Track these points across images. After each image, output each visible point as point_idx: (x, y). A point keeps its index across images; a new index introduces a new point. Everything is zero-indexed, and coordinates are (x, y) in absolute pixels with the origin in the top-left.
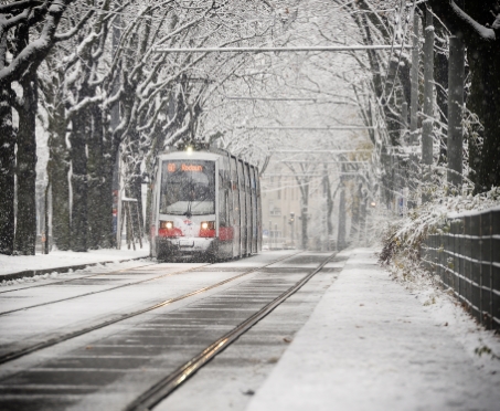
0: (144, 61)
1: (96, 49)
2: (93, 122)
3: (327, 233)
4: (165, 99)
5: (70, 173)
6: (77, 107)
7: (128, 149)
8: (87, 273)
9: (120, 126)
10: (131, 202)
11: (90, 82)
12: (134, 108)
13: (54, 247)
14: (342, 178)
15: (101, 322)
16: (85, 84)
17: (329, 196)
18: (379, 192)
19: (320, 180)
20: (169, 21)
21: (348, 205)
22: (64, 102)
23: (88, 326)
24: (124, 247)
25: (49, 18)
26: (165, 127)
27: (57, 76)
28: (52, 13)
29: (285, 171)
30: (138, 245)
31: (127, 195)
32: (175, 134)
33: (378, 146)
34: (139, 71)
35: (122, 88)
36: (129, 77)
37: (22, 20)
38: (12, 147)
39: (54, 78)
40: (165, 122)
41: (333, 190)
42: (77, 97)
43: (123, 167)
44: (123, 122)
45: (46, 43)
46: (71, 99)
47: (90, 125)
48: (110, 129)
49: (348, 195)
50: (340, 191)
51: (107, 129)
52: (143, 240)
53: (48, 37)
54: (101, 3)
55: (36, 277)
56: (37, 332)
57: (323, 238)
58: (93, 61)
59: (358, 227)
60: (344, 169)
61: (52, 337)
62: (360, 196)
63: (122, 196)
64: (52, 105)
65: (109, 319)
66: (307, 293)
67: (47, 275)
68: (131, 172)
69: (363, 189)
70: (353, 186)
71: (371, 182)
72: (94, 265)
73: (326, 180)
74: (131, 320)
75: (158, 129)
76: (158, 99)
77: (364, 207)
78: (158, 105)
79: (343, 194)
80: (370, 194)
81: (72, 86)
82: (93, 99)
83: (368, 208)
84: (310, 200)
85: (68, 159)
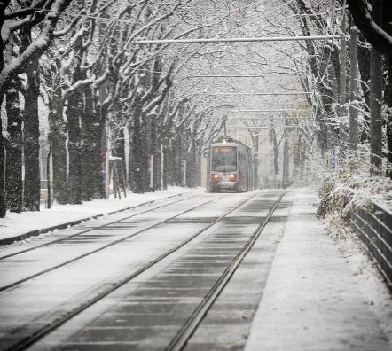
0: (125, 48)
1: (86, 39)
2: (84, 98)
3: (274, 174)
4: (142, 75)
5: (67, 141)
6: (71, 88)
7: (113, 117)
8: (82, 227)
9: (106, 101)
10: (116, 160)
11: (82, 67)
12: (118, 86)
13: (55, 201)
14: (285, 129)
15: (95, 295)
16: (78, 69)
17: (275, 144)
18: (315, 141)
19: (267, 131)
20: (144, 12)
21: (290, 152)
22: (61, 85)
23: (85, 301)
24: (111, 197)
25: (48, 22)
26: (142, 98)
27: (55, 65)
28: (50, 18)
29: (240, 124)
30: (122, 194)
31: (113, 155)
32: (151, 103)
33: (315, 107)
34: (121, 56)
35: (107, 70)
36: (113, 61)
37: (26, 24)
38: (20, 125)
39: (53, 66)
40: (143, 93)
41: (278, 139)
42: (72, 79)
43: (109, 132)
44: (109, 97)
45: (45, 43)
46: (67, 82)
47: (82, 101)
48: (99, 103)
49: (291, 144)
50: (284, 140)
51: (96, 103)
52: (127, 190)
53: (47, 38)
54: (89, 3)
55: (41, 235)
56: (44, 310)
57: (270, 178)
58: (84, 49)
59: (299, 169)
60: (287, 123)
61: (56, 317)
62: (300, 144)
63: (109, 156)
64: (51, 89)
65: (101, 291)
66: (261, 250)
67: (50, 233)
68: (116, 136)
69: (302, 139)
70: (294, 136)
71: (309, 133)
72: (88, 219)
73: (272, 131)
74: (120, 291)
75: (138, 99)
76: (136, 75)
77: (303, 153)
78: (137, 81)
79: (286, 143)
80: (308, 143)
81: (67, 71)
82: (85, 82)
83: (306, 154)
84: (260, 147)
85: (65, 131)
